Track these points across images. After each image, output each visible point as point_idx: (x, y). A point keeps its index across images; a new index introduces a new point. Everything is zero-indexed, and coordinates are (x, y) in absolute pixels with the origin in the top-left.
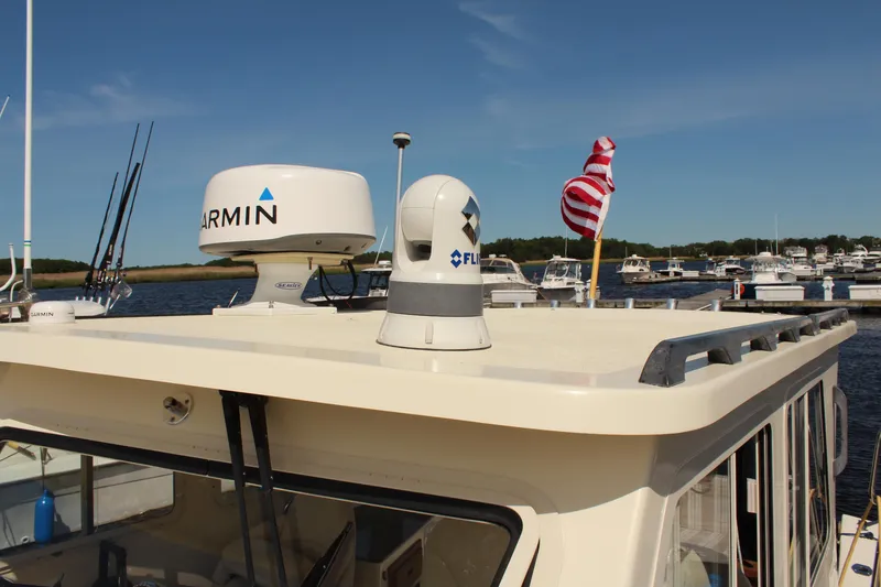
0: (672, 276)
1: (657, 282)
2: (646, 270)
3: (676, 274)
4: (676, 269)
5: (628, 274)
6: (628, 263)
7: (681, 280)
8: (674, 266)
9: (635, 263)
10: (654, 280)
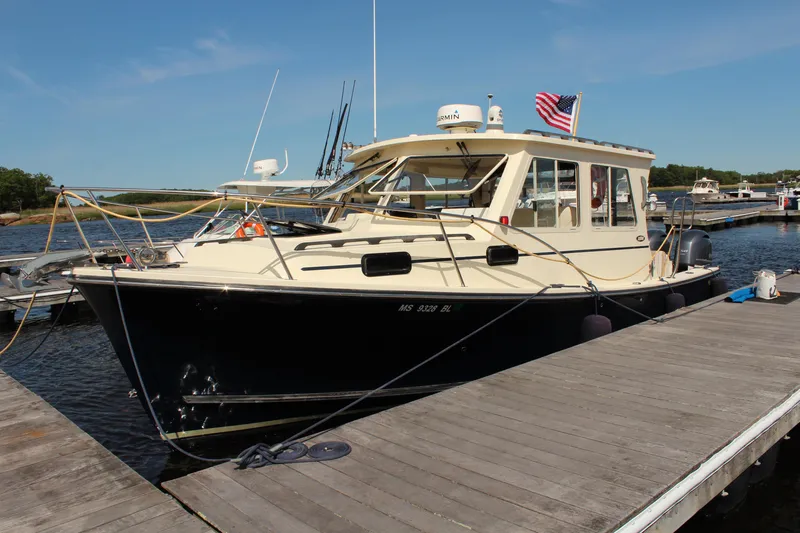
0: (740, 197)
1: (724, 203)
2: (715, 191)
3: (745, 195)
4: (745, 191)
5: (697, 195)
6: (698, 185)
7: (749, 201)
8: (744, 189)
9: (704, 185)
10: (722, 199)
